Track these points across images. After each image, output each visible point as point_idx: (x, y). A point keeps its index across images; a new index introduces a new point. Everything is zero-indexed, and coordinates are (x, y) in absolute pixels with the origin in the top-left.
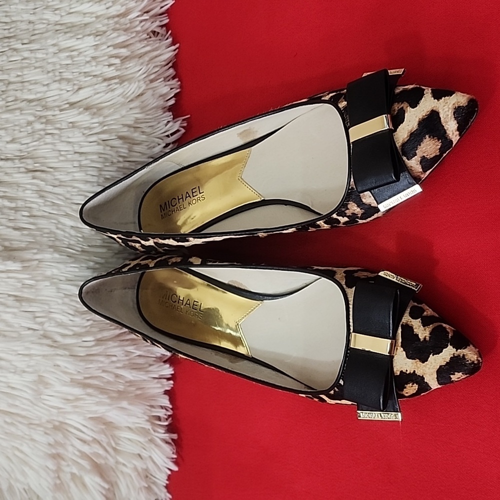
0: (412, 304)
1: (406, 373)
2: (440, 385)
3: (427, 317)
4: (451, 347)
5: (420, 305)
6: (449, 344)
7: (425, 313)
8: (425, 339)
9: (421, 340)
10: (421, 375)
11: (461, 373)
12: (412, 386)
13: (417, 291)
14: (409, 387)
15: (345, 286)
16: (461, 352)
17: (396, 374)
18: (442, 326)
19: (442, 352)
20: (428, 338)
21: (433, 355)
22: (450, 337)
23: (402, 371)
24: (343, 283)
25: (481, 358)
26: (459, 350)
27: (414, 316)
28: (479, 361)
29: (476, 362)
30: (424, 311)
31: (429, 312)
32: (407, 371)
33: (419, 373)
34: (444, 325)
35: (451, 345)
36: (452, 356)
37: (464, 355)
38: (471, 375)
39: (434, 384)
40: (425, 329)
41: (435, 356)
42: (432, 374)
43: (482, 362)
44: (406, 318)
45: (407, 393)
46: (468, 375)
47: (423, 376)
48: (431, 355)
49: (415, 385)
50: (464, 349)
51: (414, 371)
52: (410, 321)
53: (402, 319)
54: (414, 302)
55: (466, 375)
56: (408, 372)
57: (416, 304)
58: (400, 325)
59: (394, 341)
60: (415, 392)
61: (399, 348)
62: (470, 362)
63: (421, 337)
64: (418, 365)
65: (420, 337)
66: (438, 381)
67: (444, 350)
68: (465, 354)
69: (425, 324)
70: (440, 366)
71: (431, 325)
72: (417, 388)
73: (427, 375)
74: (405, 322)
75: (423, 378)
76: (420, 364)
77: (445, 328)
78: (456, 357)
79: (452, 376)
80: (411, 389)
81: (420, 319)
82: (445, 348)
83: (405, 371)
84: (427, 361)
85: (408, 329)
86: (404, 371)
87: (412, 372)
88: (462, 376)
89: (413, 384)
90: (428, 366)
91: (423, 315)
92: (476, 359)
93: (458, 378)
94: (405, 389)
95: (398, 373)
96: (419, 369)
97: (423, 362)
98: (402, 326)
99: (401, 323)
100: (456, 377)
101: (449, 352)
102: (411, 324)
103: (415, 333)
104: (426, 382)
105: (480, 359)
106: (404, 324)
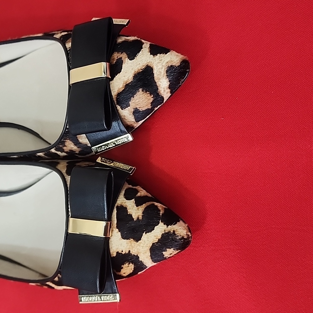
0: (127, 186)
1: (122, 254)
2: (154, 263)
3: (140, 197)
4: (163, 224)
5: (134, 187)
6: (160, 221)
7: (139, 194)
8: (138, 218)
9: (134, 220)
10: (136, 255)
11: (172, 249)
12: (128, 266)
13: (131, 173)
14: (126, 267)
15: (65, 175)
16: (171, 228)
17: (112, 256)
18: (153, 204)
19: (154, 229)
20: (141, 218)
21: (146, 233)
22: (161, 215)
23: (118, 252)
24: (64, 171)
25: (190, 232)
26: (169, 227)
27: (128, 197)
28: (188, 235)
29: (185, 237)
30: (137, 191)
31: (142, 192)
32: (122, 251)
33: (133, 252)
34: (156, 204)
35: (162, 222)
36: (164, 233)
37: (174, 231)
38: (182, 251)
39: (148, 263)
40: (138, 209)
41: (147, 233)
42: (146, 253)
43: (191, 237)
44: (121, 200)
45: (124, 273)
46: (179, 251)
47: (137, 255)
48: (144, 234)
49: (131, 264)
50: (174, 225)
51: (129, 251)
52: (124, 202)
53: (117, 201)
54: (129, 185)
55: (177, 250)
56: (123, 253)
57: (130, 186)
58: (115, 207)
59: (109, 222)
60: (132, 271)
61: (114, 229)
62: (180, 237)
63: (135, 217)
64: (133, 244)
65: (133, 217)
66: (152, 258)
67: (156, 227)
68: (175, 229)
69: (138, 204)
70: (153, 244)
71: (144, 205)
72: (133, 267)
73: (141, 254)
74: (120, 203)
75: (137, 257)
76: (134, 244)
77: (157, 206)
78: (167, 233)
79: (164, 253)
80: (127, 269)
81: (134, 200)
82: (156, 226)
83: (121, 252)
84: (140, 240)
85: (122, 210)
86: (119, 252)
87: (127, 252)
88: (173, 252)
89: (129, 264)
90: (142, 245)
91: (137, 196)
92: (185, 234)
93: (170, 254)
94: (122, 270)
95: (115, 255)
96: (134, 249)
97: (137, 241)
98: (117, 207)
99: (116, 205)
100: (169, 253)
101: (160, 229)
102: (126, 205)
103: (128, 213)
104: (141, 261)
105: (189, 234)
106: (119, 205)
